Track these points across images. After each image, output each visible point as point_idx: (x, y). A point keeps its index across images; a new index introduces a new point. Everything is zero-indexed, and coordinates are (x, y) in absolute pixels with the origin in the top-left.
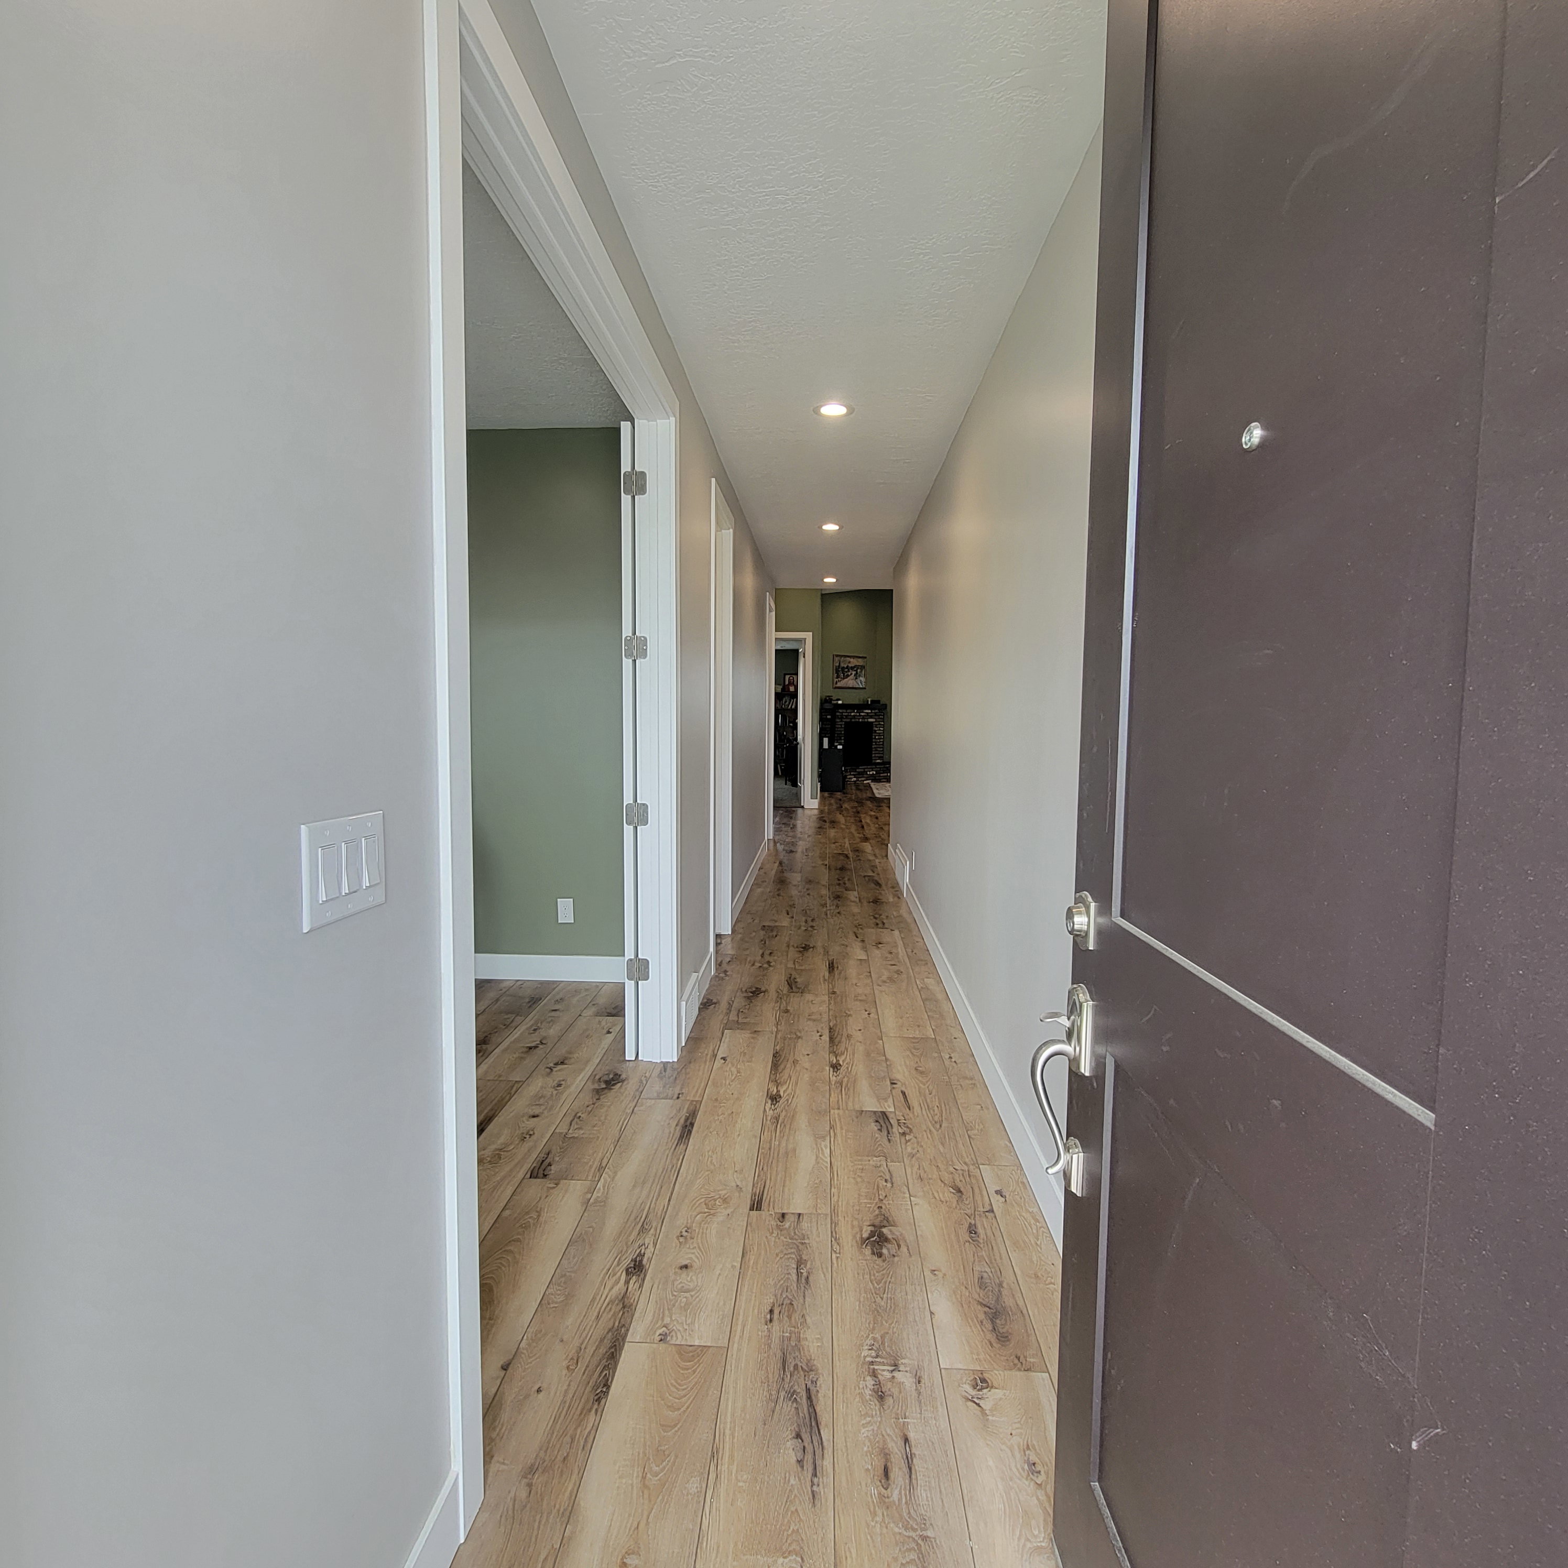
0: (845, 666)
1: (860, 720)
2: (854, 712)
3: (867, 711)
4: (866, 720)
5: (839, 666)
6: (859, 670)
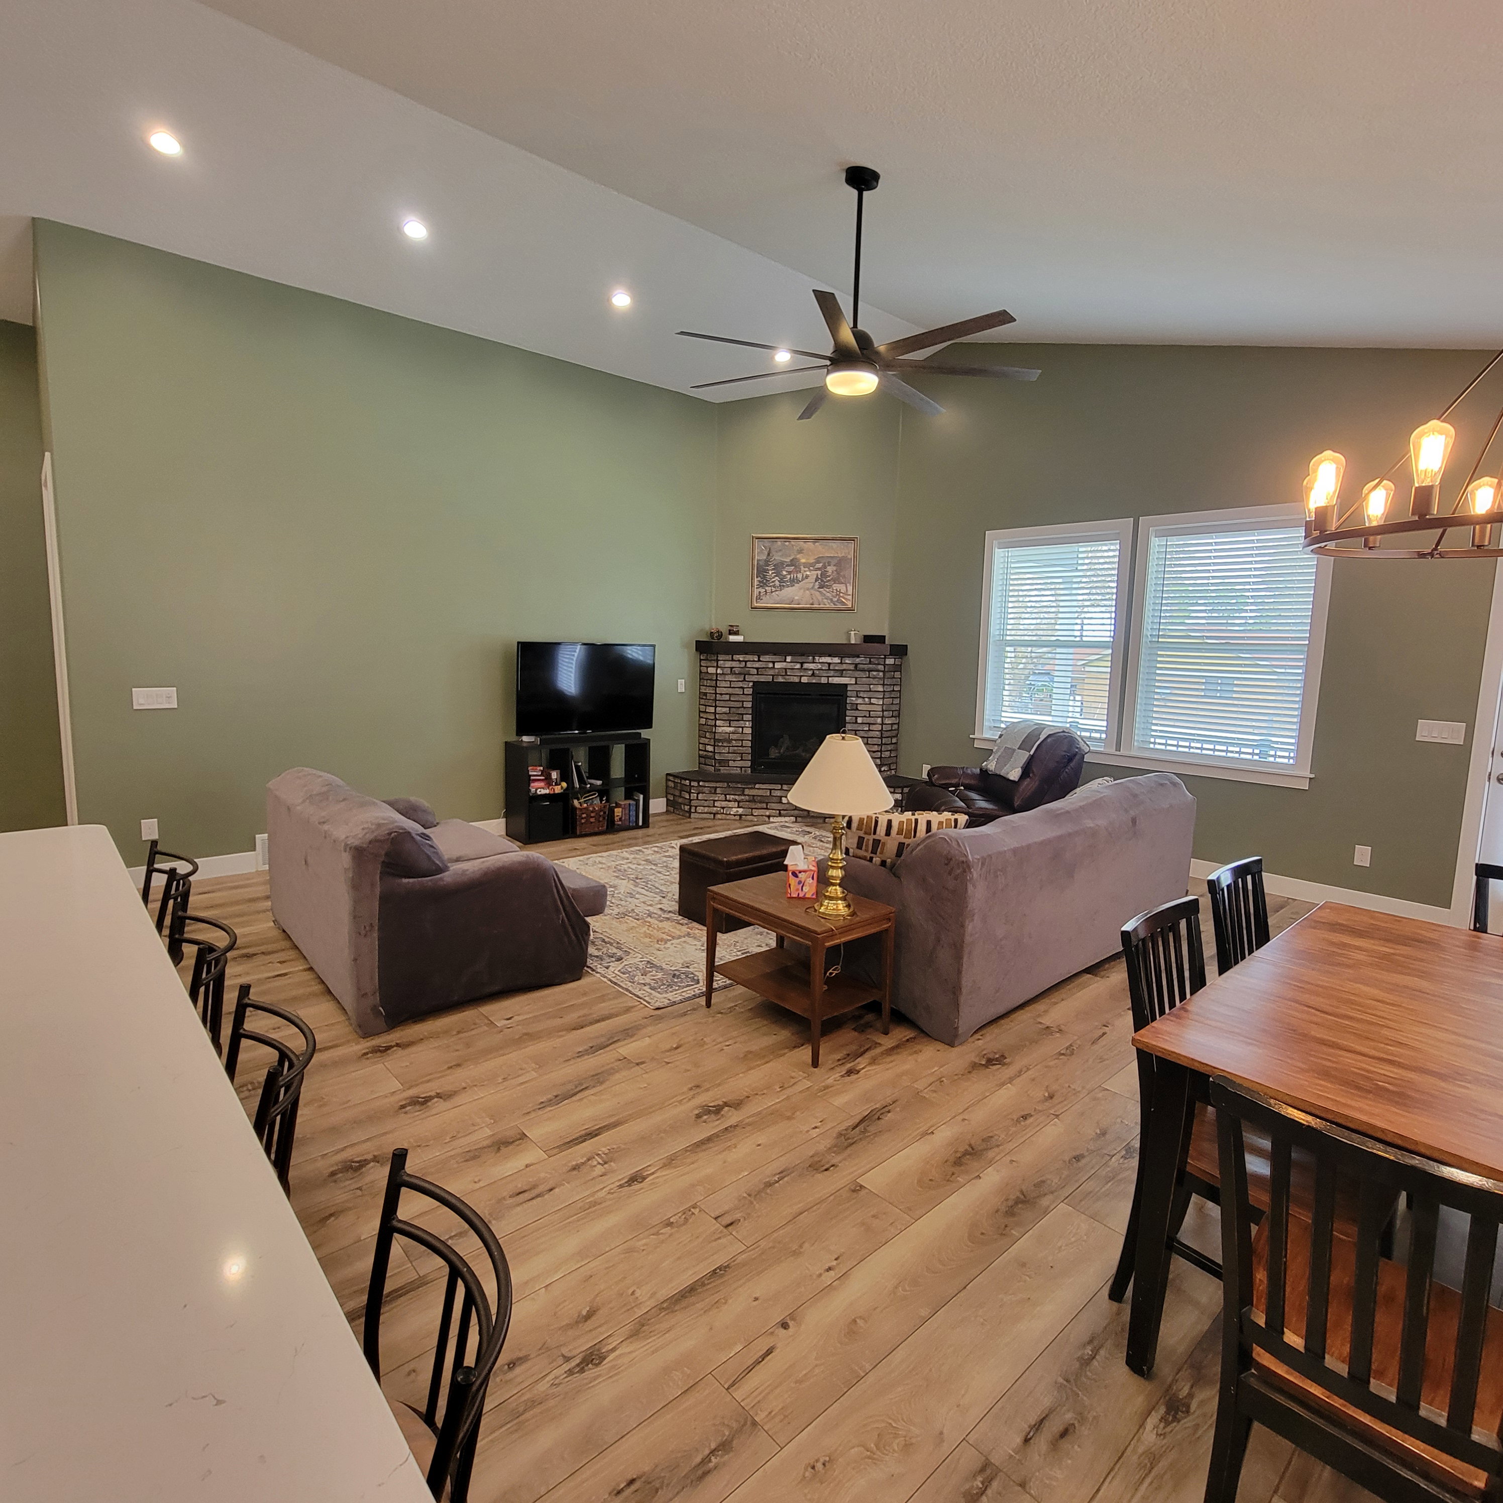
0: (788, 560)
1: (804, 680)
2: (785, 661)
3: (828, 660)
4: (824, 680)
5: (767, 563)
6: (830, 569)
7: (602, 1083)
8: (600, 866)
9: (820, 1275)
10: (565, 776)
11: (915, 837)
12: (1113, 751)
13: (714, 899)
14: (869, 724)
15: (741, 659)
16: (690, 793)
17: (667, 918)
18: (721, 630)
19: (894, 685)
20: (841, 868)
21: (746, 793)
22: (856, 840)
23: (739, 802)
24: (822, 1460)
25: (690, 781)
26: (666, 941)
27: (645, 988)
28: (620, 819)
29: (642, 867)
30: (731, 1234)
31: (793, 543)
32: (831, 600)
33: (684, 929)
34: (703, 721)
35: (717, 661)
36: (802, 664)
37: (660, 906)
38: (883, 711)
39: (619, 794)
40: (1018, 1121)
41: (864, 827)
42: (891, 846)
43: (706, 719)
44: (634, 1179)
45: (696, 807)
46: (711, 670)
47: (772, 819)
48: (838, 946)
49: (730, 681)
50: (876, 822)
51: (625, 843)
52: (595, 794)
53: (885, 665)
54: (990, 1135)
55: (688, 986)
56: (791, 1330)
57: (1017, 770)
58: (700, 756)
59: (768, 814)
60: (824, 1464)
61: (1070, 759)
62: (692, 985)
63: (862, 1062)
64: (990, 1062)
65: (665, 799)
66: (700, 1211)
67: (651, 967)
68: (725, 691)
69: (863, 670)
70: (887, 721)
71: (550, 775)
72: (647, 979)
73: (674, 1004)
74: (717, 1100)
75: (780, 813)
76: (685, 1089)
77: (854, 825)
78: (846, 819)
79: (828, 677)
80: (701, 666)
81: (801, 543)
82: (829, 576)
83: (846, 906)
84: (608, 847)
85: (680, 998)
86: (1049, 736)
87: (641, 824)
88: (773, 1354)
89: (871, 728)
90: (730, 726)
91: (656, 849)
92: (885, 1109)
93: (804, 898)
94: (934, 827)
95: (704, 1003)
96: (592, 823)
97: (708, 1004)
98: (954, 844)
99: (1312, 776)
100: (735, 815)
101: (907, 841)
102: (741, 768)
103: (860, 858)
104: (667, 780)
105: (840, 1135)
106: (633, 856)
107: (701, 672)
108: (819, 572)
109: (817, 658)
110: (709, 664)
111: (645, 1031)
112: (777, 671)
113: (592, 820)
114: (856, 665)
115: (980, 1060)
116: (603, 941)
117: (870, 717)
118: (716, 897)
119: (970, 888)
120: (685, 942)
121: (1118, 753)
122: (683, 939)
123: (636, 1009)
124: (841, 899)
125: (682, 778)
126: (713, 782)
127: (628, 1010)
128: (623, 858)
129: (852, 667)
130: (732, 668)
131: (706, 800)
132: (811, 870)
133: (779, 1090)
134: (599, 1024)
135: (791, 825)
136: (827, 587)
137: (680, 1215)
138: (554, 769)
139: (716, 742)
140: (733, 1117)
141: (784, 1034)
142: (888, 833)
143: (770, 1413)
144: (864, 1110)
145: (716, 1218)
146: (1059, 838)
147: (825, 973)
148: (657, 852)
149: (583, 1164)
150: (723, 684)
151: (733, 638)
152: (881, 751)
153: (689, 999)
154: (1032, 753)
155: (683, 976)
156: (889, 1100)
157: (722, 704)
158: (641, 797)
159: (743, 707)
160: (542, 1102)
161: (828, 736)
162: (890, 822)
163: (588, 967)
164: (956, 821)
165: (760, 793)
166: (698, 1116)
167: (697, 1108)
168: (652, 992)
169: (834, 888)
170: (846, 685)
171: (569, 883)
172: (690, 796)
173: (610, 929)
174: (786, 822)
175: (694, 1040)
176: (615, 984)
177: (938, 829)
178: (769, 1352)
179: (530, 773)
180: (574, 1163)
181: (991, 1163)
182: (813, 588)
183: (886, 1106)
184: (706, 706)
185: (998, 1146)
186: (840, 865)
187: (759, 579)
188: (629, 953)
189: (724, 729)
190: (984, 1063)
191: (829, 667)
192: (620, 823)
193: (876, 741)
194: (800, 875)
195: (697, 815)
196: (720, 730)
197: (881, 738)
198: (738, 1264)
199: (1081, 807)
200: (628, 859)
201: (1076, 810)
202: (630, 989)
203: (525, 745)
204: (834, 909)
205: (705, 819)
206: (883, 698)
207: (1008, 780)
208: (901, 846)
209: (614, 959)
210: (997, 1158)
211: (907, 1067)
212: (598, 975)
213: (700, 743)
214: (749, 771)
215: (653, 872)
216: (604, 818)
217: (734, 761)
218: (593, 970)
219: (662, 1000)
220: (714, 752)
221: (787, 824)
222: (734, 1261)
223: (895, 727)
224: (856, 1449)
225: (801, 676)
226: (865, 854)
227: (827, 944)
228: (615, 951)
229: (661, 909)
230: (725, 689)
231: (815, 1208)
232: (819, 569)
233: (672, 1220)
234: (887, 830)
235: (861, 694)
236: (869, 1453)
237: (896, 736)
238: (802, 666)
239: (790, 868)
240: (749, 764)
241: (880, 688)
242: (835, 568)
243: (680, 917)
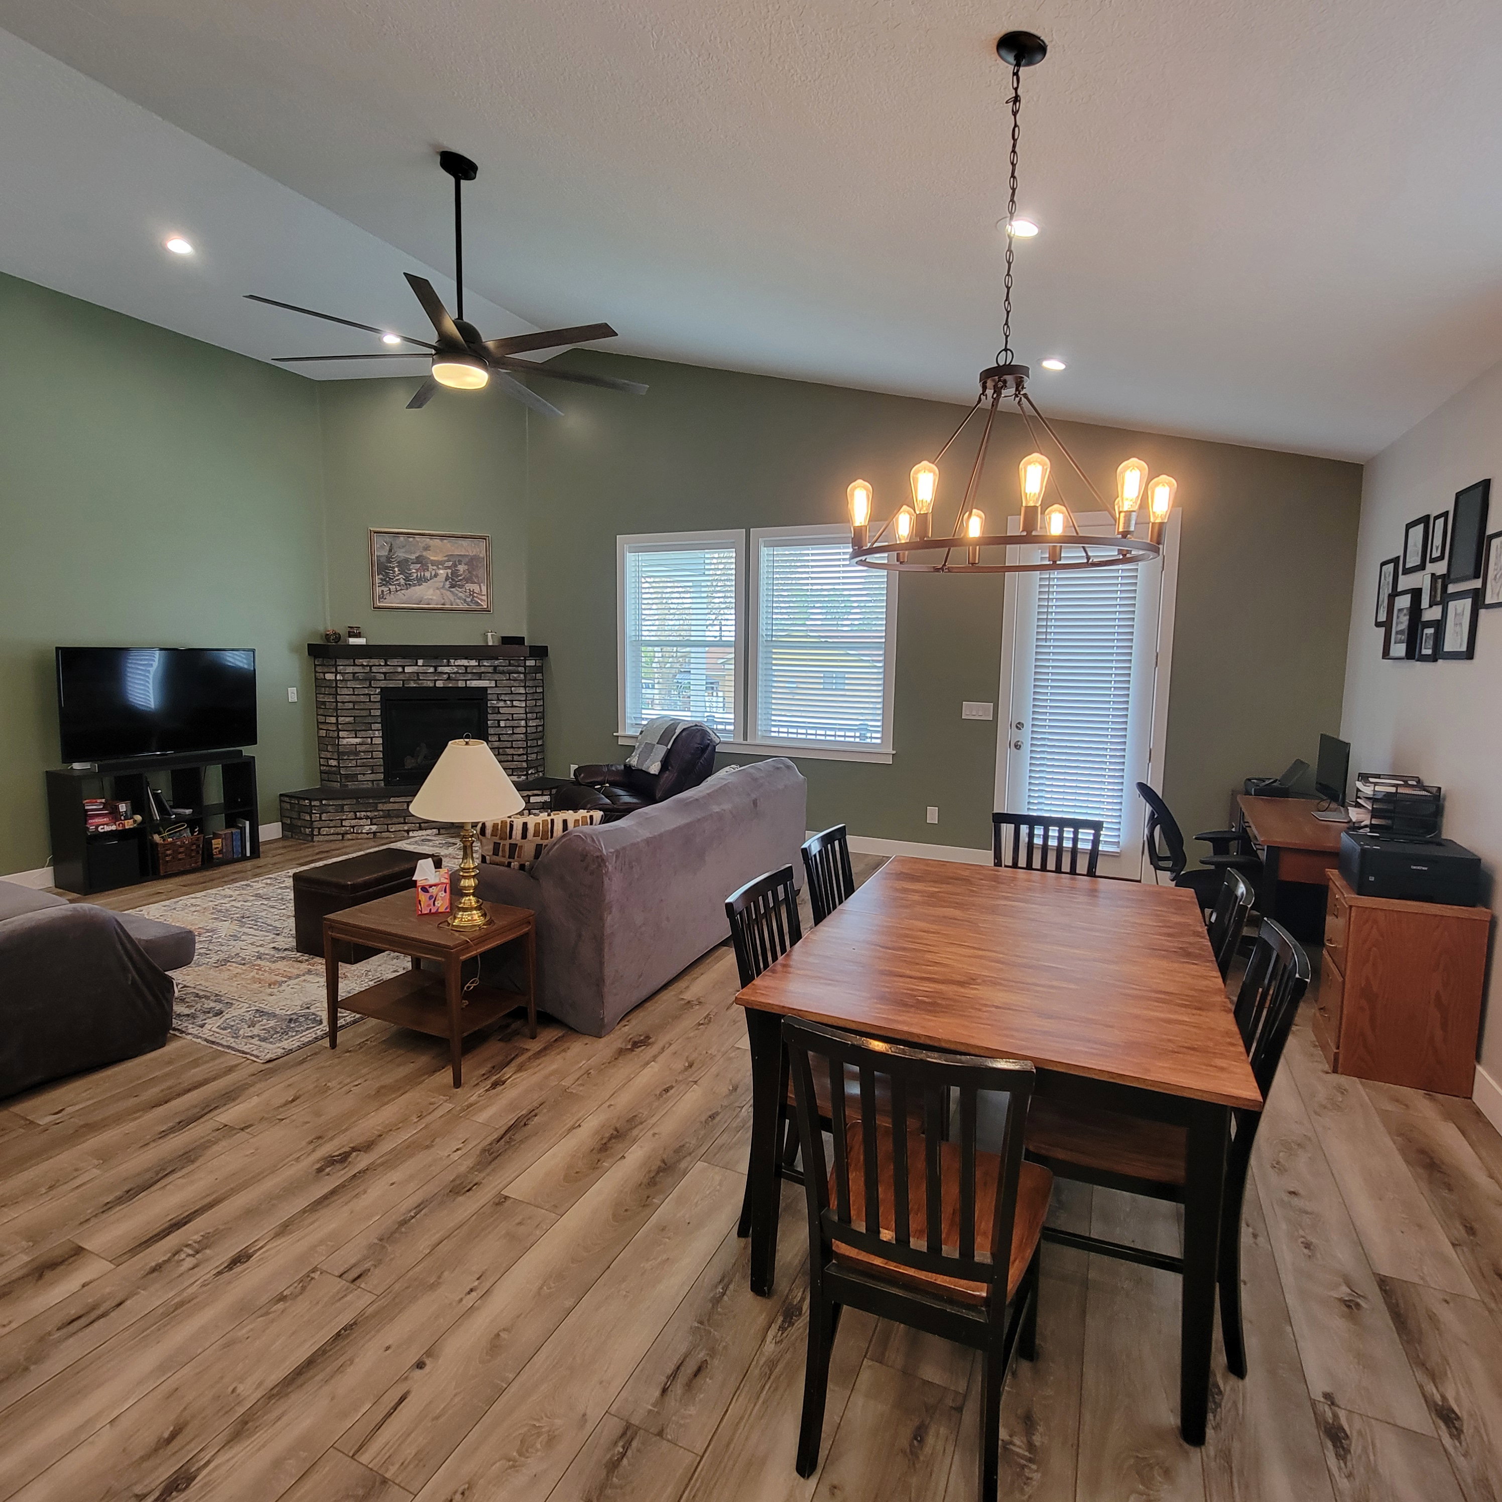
0: (413, 557)
1: (439, 684)
2: (416, 665)
3: (465, 662)
4: (461, 684)
5: (389, 559)
6: (461, 568)
7: (193, 1162)
8: (193, 909)
9: (461, 1300)
10: (139, 807)
11: (552, 837)
12: (741, 741)
13: (331, 928)
14: (513, 727)
15: (365, 664)
16: (311, 814)
17: (282, 957)
18: (338, 631)
19: (536, 687)
20: (474, 877)
21: (379, 809)
22: (491, 847)
23: (371, 819)
24: (460, 1490)
25: (310, 800)
26: (280, 984)
27: (253, 1041)
28: (221, 852)
29: (250, 904)
30: (359, 1287)
31: (418, 540)
32: (465, 600)
33: (304, 966)
34: (323, 733)
35: (336, 666)
36: (436, 667)
37: (272, 945)
38: (526, 713)
39: (218, 822)
40: (661, 1095)
41: (499, 832)
42: (529, 848)
43: (327, 730)
44: (236, 1261)
45: (319, 829)
46: (329, 676)
47: (411, 834)
48: (474, 958)
49: (354, 688)
50: (511, 826)
51: (226, 879)
52: (184, 825)
53: (525, 667)
54: (634, 1114)
55: (307, 1029)
56: (427, 1369)
57: (656, 764)
58: (321, 772)
59: (406, 828)
60: (463, 1494)
61: (703, 750)
62: (314, 1027)
63: (508, 1072)
64: (636, 1045)
65: (280, 823)
66: (321, 1273)
67: (261, 1016)
68: (347, 698)
69: (503, 673)
70: (531, 723)
71: (117, 807)
72: (256, 1031)
73: (291, 1051)
74: (343, 1147)
75: (420, 826)
76: (304, 1143)
77: (489, 831)
78: (480, 825)
79: (466, 680)
80: (316, 672)
81: (427, 540)
82: (461, 575)
83: (482, 916)
84: (204, 886)
85: (298, 1044)
86: (684, 730)
87: (248, 854)
88: (406, 1401)
89: (515, 731)
90: (356, 737)
91: (269, 881)
92: (532, 1113)
93: (437, 913)
94: (571, 825)
95: (328, 1045)
96: (180, 859)
97: (333, 1045)
98: (589, 841)
99: (894, 752)
100: (367, 834)
101: (545, 842)
102: (373, 781)
103: (497, 865)
104: (281, 801)
105: (484, 1150)
106: (238, 892)
107: (316, 679)
108: (449, 571)
109: (452, 661)
110: (326, 670)
111: (252, 1089)
112: (407, 675)
113: (180, 856)
114: (495, 667)
115: (626, 1045)
116: (197, 995)
117: (513, 720)
118: (333, 925)
119: (606, 881)
120: (304, 980)
121: (745, 742)
122: (303, 978)
123: (239, 1067)
124: (476, 909)
125: (299, 798)
126: (339, 799)
127: (230, 1070)
128: (225, 896)
129: (490, 670)
130: (354, 673)
131: (331, 820)
132: (443, 883)
133: (416, 1120)
134: (189, 1095)
135: (433, 838)
136: (461, 587)
137: (296, 1285)
138: (123, 800)
139: (340, 756)
140: (362, 1161)
141: (423, 1060)
142: (524, 835)
143: (402, 1464)
144: (511, 1119)
145: (340, 1276)
146: (688, 825)
147: (462, 988)
148: (270, 884)
149: (165, 1262)
150: (345, 691)
151: (353, 641)
152: (527, 754)
153: (309, 1043)
154: (669, 747)
155: (302, 1019)
156: (536, 1104)
157: (345, 713)
158: (247, 823)
159: (370, 715)
160: (108, 1203)
161: (450, 742)
162: (525, 825)
163: (175, 1029)
164: (591, 817)
165: (396, 806)
166: (320, 1170)
167: (318, 1161)
168: (262, 1043)
169: (467, 898)
170: (486, 689)
171: (139, 934)
172: (311, 817)
173: (206, 980)
174: (428, 835)
175: (316, 1087)
176: (213, 1043)
177: (575, 827)
178: (402, 1399)
179: (87, 808)
180: (153, 1264)
181: (635, 1141)
182: (443, 587)
183: (533, 1110)
184: (325, 716)
185: (641, 1123)
186: (473, 874)
187: (381, 576)
188: (232, 1004)
189: (348, 740)
190: (629, 1047)
191: (466, 670)
192: (221, 856)
193: (520, 744)
194: (431, 890)
195: (321, 838)
196: (345, 741)
197: (526, 741)
198: (367, 1317)
199: (708, 794)
200: (231, 896)
201: (704, 797)
202: (233, 1045)
203: (76, 774)
204: (469, 920)
205: (331, 841)
206: (526, 700)
207: (649, 773)
208: (539, 848)
209: (211, 1015)
210: (641, 1135)
211: (554, 1066)
212: (189, 1037)
213: (320, 758)
214: (382, 784)
215: (265, 907)
216: (198, 852)
217: (364, 774)
218: (182, 1032)
219: (274, 1051)
220: (339, 767)
221: (428, 837)
222: (362, 1316)
223: (540, 729)
224: (498, 1464)
225: (436, 680)
226: (503, 860)
227: (463, 958)
228: (212, 1004)
229: (274, 948)
230: (347, 697)
231: (456, 1233)
232: (448, 568)
233: (285, 1293)
234: (522, 834)
235: (503, 697)
236: (511, 1463)
237: (542, 738)
238: (436, 670)
239: (419, 884)
240: (382, 776)
241: (522, 691)
242: (466, 567)
243: (299, 954)
